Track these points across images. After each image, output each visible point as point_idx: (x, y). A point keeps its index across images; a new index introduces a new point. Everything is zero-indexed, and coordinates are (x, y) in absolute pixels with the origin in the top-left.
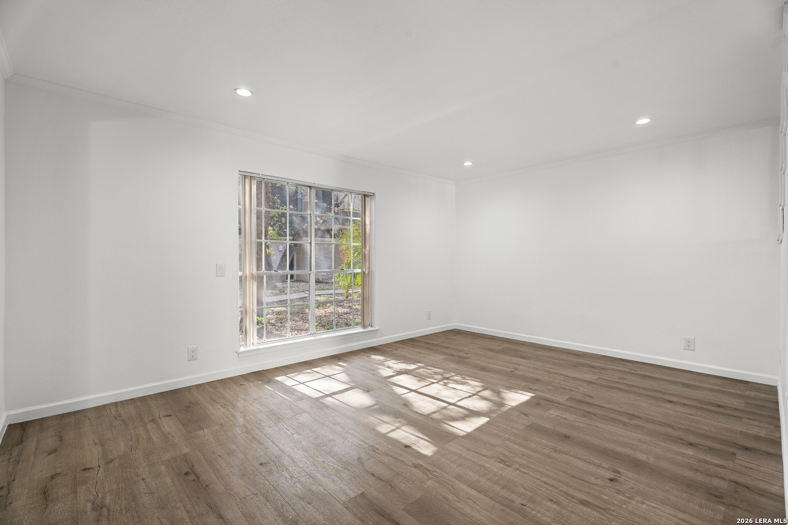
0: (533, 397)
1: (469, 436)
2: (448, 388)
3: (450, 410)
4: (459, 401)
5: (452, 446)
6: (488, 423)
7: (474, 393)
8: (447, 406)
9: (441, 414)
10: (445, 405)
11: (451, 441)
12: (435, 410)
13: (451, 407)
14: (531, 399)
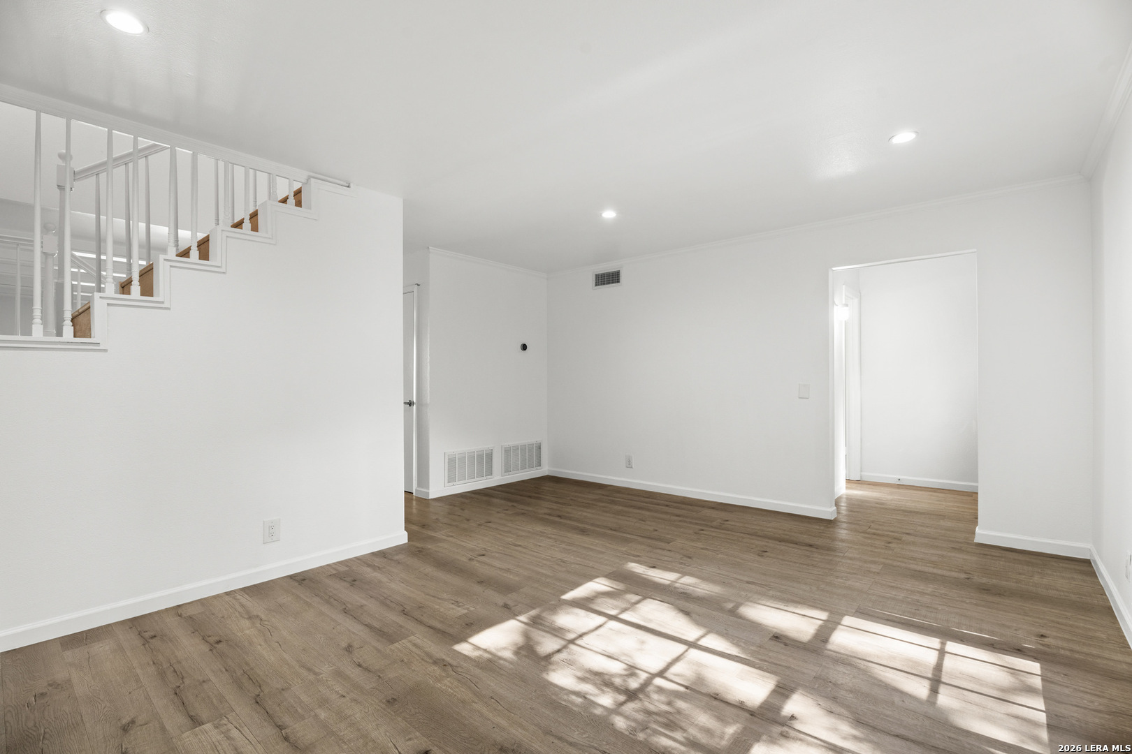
0: (463, 639)
1: (590, 578)
2: (623, 658)
3: (615, 608)
4: (601, 626)
5: (609, 569)
6: (564, 593)
7: (572, 647)
8: (620, 613)
9: (628, 601)
10: (624, 616)
11: (610, 573)
12: (637, 606)
13: (613, 612)
14: (471, 636)
